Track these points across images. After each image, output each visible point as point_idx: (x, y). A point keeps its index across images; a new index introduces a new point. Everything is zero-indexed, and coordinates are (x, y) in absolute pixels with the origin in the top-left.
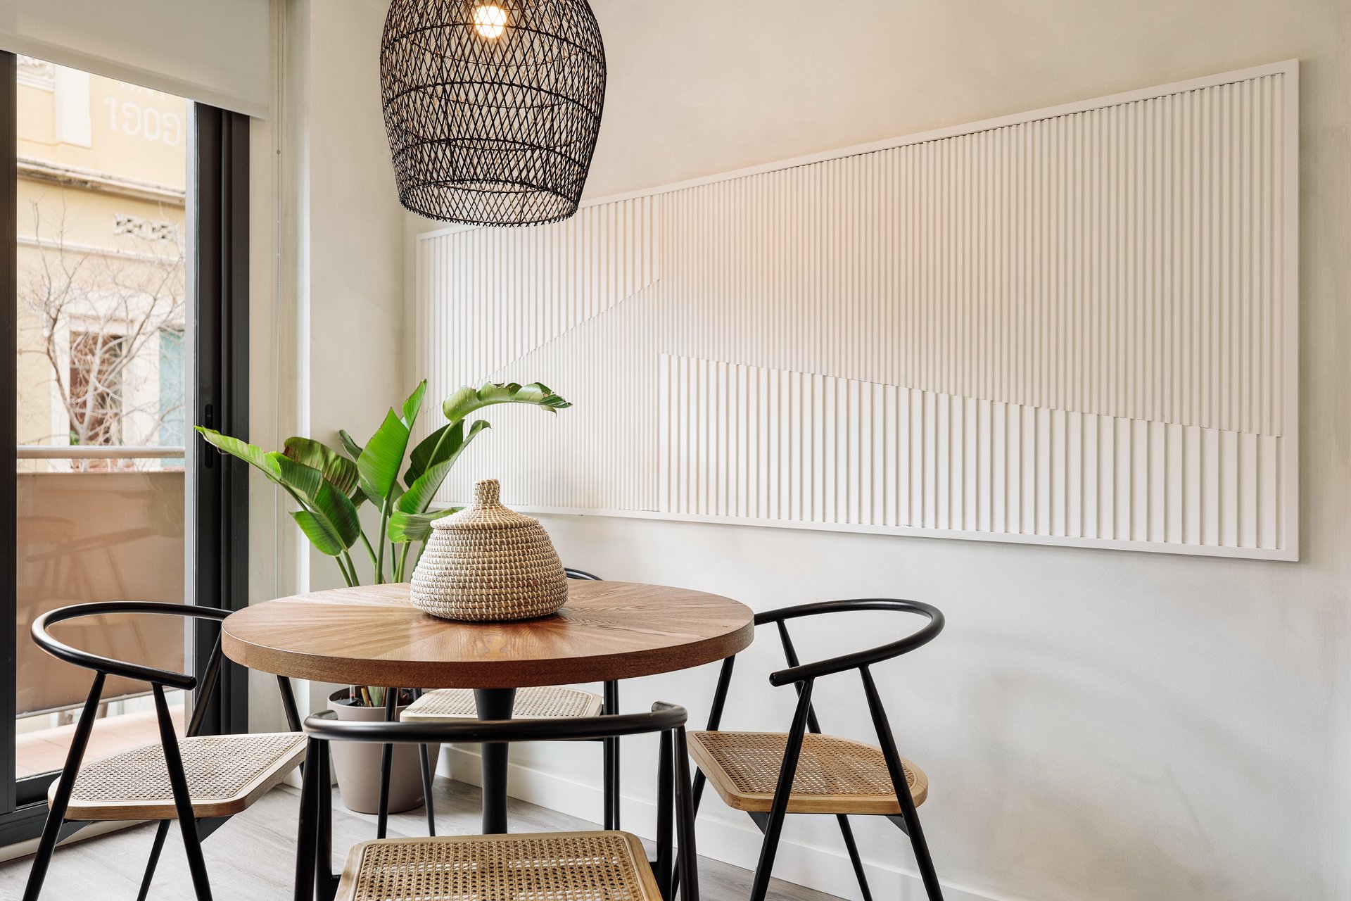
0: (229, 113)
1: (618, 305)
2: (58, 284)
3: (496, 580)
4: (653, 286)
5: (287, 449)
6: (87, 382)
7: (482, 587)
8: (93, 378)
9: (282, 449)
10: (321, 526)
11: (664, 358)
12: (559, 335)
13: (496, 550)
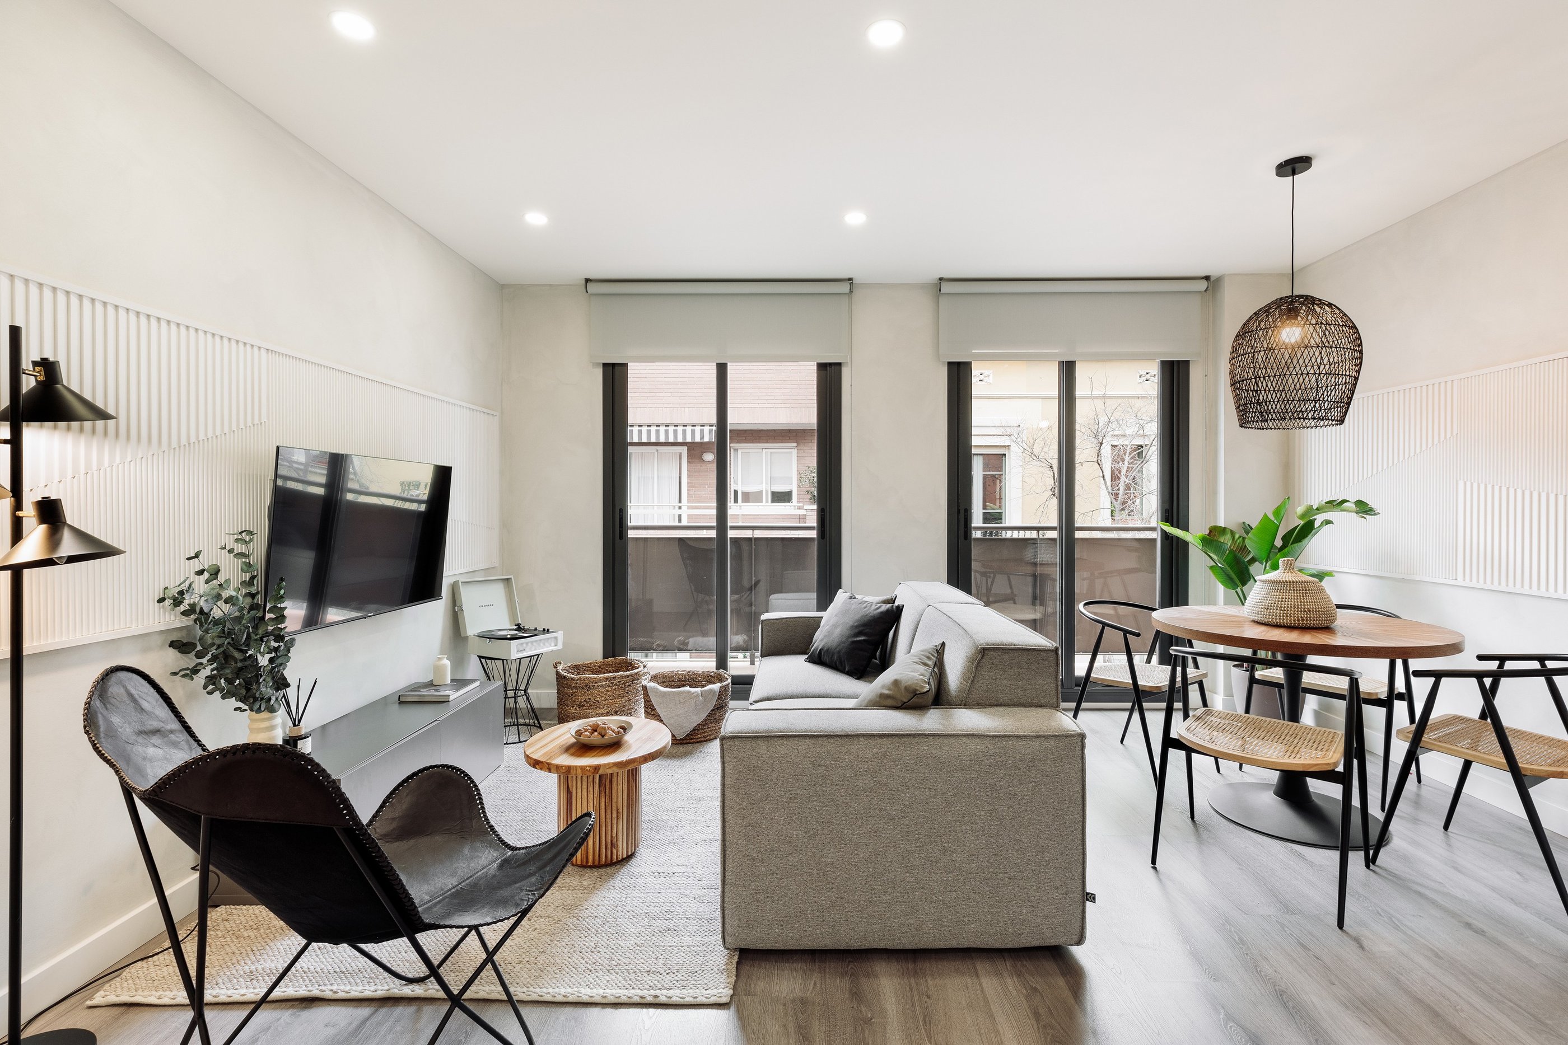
0: (1178, 361)
1: (1428, 450)
2: (1103, 420)
3: (1285, 607)
4: (1453, 437)
5: (1210, 532)
6: (1119, 479)
7: (1277, 610)
8: (1123, 478)
9: (1208, 532)
10: (1226, 573)
11: (1461, 484)
12: (1388, 467)
13: (1286, 592)
